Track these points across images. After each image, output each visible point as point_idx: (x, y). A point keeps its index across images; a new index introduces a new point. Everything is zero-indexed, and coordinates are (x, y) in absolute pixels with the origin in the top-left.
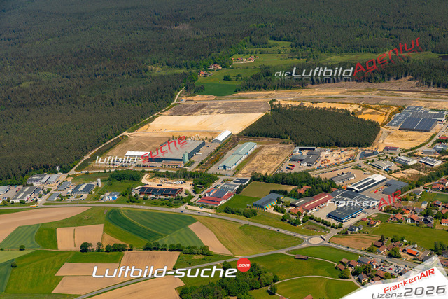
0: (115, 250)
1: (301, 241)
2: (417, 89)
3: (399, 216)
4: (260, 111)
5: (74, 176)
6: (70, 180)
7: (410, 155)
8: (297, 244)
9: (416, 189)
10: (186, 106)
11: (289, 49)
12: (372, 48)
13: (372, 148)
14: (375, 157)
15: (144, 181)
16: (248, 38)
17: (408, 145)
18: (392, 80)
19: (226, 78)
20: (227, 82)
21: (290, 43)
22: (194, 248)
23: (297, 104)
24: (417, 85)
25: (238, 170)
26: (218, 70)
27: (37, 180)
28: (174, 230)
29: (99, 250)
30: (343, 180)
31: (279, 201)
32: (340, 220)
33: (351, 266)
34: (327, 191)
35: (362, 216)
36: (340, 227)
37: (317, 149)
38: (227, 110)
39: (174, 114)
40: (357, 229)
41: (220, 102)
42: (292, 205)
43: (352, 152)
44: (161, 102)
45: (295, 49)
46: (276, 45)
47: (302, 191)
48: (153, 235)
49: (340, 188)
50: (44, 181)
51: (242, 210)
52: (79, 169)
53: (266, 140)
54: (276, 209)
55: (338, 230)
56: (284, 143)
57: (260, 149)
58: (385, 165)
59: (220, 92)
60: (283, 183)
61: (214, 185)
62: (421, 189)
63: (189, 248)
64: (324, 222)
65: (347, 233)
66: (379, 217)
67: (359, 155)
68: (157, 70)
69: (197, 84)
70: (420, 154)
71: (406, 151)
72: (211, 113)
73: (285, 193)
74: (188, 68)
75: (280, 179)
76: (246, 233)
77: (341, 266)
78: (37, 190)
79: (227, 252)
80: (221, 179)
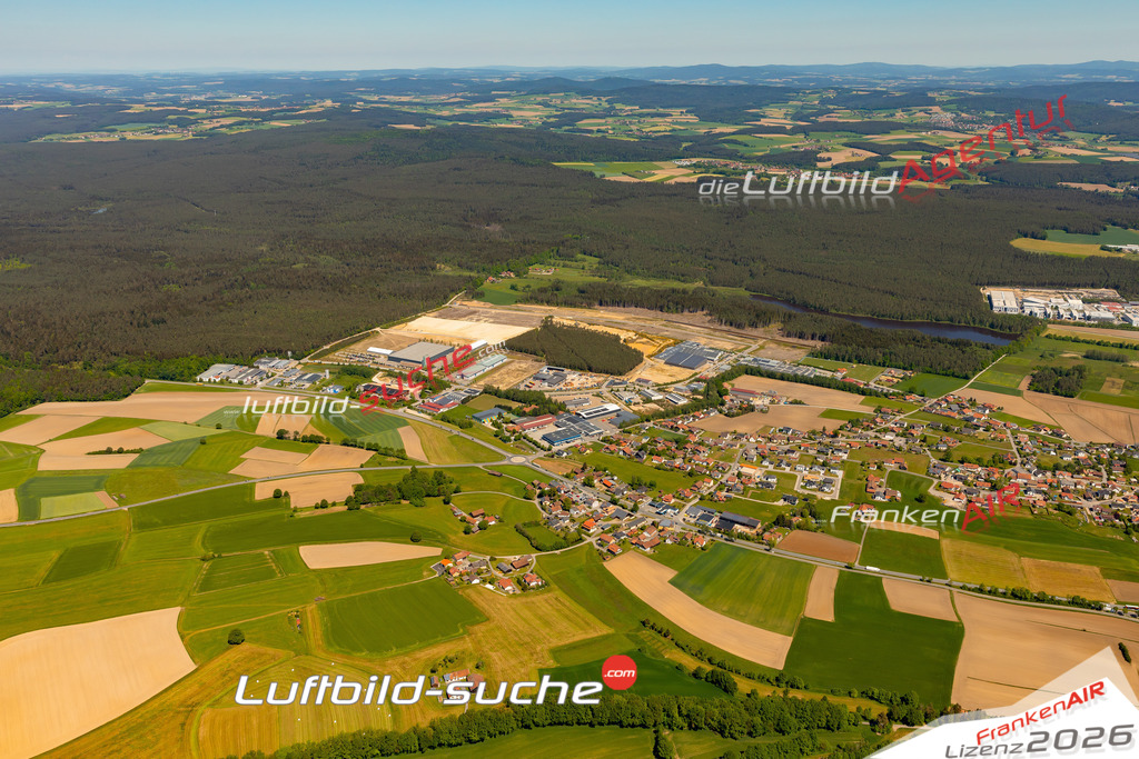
0: (311, 441)
1: (504, 457)
2: (707, 325)
3: (613, 447)
4: (530, 326)
5: (305, 364)
6: (299, 368)
7: (660, 390)
8: (497, 461)
9: (646, 423)
10: (456, 310)
11: (595, 266)
12: (682, 277)
13: (624, 378)
14: (621, 387)
15: (375, 379)
16: (555, 249)
17: (662, 379)
18: (686, 313)
19: (513, 288)
20: (513, 292)
21: (598, 259)
22: (391, 449)
23: (573, 323)
24: (709, 322)
25: (475, 381)
26: (510, 277)
27: (265, 363)
28: (381, 430)
29: (295, 439)
30: (576, 404)
31: (500, 416)
32: (552, 443)
33: (540, 488)
34: (553, 413)
35: (578, 442)
36: (549, 450)
37: (566, 371)
38: (497, 320)
39: (440, 316)
40: (565, 454)
41: (493, 311)
42: (512, 422)
43: (601, 379)
44: (431, 302)
45: (601, 266)
46: (584, 260)
47: (527, 410)
48: (359, 433)
49: (568, 411)
50: (271, 365)
51: (458, 420)
52: (311, 359)
53: (520, 355)
54: (493, 425)
55: (546, 453)
56: (537, 361)
57: (508, 363)
58: (627, 396)
59: (499, 300)
60: (513, 400)
61: (444, 392)
62: (651, 424)
63: (386, 448)
64: (535, 443)
65: (553, 456)
66: (595, 446)
67: (606, 383)
68: (446, 270)
69: (479, 289)
70: (672, 390)
71: (658, 385)
72: (478, 320)
73: (509, 409)
74: (478, 272)
75: (511, 395)
76: (453, 443)
77: (530, 487)
78: (261, 372)
79: (425, 459)
80: (454, 387)
